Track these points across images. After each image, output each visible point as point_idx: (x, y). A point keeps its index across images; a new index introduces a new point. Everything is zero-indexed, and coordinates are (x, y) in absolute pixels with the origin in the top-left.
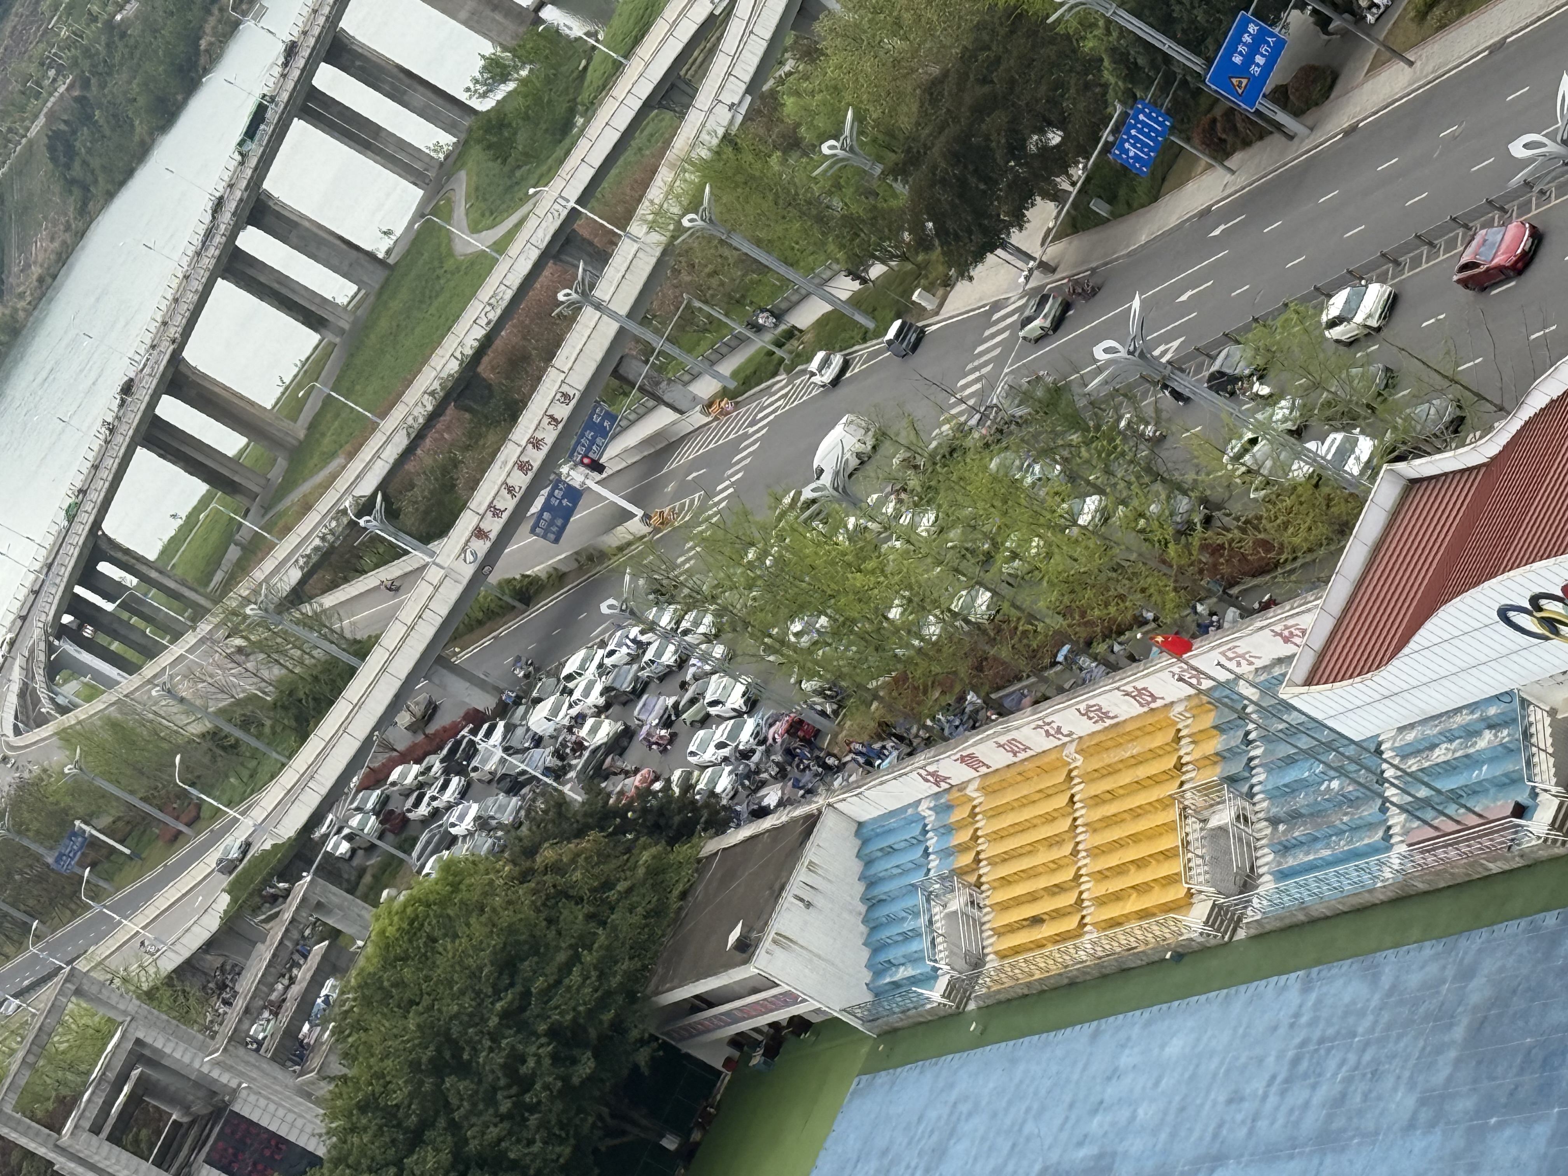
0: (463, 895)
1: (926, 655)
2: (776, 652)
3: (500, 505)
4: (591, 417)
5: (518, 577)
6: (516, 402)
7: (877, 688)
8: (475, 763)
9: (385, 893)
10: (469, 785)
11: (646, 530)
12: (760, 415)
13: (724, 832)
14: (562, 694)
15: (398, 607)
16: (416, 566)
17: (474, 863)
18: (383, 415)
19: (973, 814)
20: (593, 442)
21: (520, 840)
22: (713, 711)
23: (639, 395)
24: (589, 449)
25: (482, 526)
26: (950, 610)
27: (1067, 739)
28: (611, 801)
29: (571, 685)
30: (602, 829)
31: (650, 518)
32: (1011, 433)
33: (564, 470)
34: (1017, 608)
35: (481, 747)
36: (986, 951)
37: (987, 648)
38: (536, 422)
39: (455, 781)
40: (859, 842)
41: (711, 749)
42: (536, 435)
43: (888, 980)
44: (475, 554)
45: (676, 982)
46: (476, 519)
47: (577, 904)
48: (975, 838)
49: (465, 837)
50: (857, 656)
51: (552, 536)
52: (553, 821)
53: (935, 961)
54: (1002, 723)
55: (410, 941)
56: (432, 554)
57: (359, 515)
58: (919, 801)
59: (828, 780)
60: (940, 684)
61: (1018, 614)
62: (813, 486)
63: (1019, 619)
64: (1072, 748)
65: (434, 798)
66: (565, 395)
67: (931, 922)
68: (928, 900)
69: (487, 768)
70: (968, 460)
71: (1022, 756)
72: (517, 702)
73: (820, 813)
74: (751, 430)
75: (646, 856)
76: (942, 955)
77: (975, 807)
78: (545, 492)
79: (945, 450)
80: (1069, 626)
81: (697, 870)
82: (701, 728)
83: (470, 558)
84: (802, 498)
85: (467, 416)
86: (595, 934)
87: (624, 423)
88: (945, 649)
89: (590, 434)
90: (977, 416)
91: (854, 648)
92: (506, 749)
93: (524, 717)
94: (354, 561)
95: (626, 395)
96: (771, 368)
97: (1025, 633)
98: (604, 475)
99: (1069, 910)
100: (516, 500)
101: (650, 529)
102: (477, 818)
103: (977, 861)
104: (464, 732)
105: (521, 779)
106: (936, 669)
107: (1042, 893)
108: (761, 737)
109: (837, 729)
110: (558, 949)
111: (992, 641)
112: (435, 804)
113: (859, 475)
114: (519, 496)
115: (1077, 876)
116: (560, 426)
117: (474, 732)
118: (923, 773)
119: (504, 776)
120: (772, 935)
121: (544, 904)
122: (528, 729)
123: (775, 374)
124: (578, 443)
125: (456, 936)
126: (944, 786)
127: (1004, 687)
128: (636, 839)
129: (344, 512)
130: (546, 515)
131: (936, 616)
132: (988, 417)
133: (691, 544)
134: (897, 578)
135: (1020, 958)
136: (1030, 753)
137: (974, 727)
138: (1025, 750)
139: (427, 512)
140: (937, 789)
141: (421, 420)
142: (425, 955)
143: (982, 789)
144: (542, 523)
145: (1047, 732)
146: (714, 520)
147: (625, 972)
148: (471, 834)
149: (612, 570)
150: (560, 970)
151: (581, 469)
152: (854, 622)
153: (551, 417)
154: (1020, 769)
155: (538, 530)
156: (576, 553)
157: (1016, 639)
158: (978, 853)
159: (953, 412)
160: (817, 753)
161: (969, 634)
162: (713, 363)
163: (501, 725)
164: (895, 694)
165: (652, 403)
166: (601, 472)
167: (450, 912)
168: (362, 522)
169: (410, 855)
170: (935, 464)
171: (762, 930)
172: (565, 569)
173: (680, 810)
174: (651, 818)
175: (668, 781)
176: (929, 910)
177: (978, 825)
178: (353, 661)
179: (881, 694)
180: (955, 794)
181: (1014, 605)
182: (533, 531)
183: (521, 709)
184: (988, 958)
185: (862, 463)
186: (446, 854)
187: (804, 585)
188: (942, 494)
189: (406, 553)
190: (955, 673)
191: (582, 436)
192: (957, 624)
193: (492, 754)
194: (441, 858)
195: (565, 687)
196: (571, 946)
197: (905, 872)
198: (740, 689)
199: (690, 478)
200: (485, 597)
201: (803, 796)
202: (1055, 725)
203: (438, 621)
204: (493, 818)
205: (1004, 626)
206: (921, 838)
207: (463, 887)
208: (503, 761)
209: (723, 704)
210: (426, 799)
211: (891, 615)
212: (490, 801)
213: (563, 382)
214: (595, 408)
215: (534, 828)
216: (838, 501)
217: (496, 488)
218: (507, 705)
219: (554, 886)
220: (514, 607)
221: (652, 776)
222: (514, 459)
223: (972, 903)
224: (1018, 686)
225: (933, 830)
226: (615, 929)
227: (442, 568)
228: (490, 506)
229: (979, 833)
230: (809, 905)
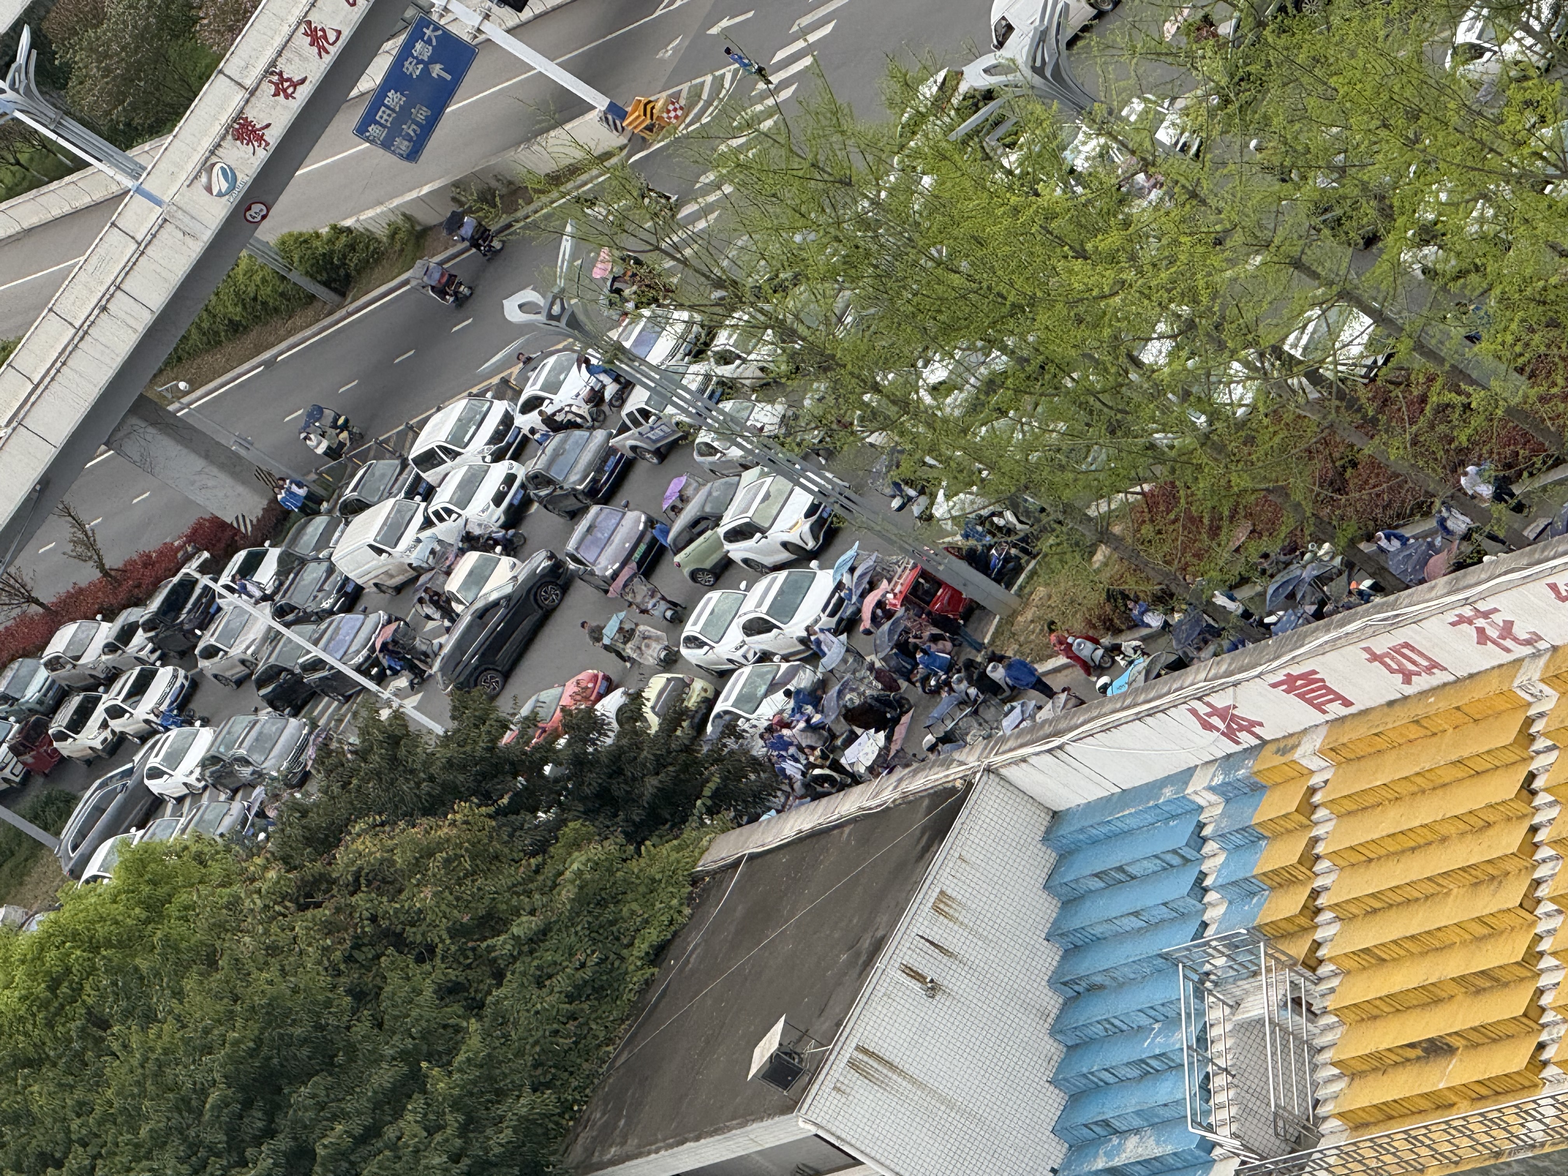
0: (173, 927)
1: (1221, 449)
2: (887, 425)
3: (291, 71)
5: (324, 231)
7: (1108, 518)
8: (208, 639)
10: (194, 685)
11: (612, 140)
13: (754, 819)
14: (410, 495)
15: (55, 283)
16: (100, 195)
17: (200, 860)
19: (1308, 807)
21: (304, 812)
22: (738, 551)
25: (251, 114)
26: (1277, 351)
27: (1528, 650)
28: (508, 737)
29: (430, 476)
30: (487, 798)
31: (623, 115)
33: (438, 0)
34: (1431, 355)
35: (228, 602)
36: (1322, 1111)
37: (1355, 439)
39: (164, 675)
41: (735, 634)
43: (1100, 1164)
44: (230, 175)
45: (633, 1142)
46: (239, 96)
47: (420, 960)
48: (1310, 859)
49: (180, 800)
50: (1066, 445)
51: (404, 146)
52: (378, 774)
53: (1210, 1128)
54: (1380, 609)
55: (50, 1025)
56: (136, 172)
58: (1190, 772)
59: (989, 714)
60: (1249, 516)
61: (1432, 367)
62: (989, 60)
63: (1431, 379)
64: (1533, 672)
65: (115, 712)
67: (1202, 1040)
68: (1199, 993)
69: (236, 652)
70: (1336, 21)
71: (1422, 683)
72: (309, 510)
73: (969, 786)
75: (577, 863)
76: (1223, 1115)
77: (1312, 791)
78: (392, 46)
80: (1542, 399)
81: (690, 899)
82: (712, 587)
83: (220, 184)
84: (963, 88)
86: (457, 1029)
88: (1263, 437)
91: (1062, 426)
92: (281, 611)
93: (324, 540)
97: (1443, 409)
98: (527, 14)
99: (1512, 1029)
100: (328, 60)
101: (623, 140)
102: (210, 761)
103: (1312, 910)
104: (190, 569)
105: (310, 678)
106: (1240, 481)
107: (1454, 989)
108: (847, 611)
109: (1015, 602)
110: (376, 1060)
111: (1369, 427)
112: (117, 725)
113: (1092, 39)
114: (334, 51)
115: (1533, 956)
117: (213, 568)
118: (1203, 709)
119: (272, 673)
120: (849, 1052)
121: (349, 959)
122: (331, 570)
125: (149, 1018)
126: (1247, 740)
128: (560, 823)
130: (393, 98)
131: (1247, 364)
133: (711, 176)
134: (1164, 275)
135: (1396, 1128)
136: (1438, 678)
137: (1319, 615)
138: (1429, 670)
139: (128, 80)
140: (1233, 748)
142: (79, 1056)
143: (1331, 751)
144: (382, 115)
145: (1481, 631)
146: (767, 124)
147: (521, 1119)
148: (193, 795)
149: (535, 225)
150: (377, 1106)
152: (1065, 369)
154: (1419, 710)
155: (373, 129)
156: (456, 184)
157: (1423, 422)
158: (1315, 894)
160: (969, 653)
161: (1319, 404)
163: (273, 555)
164: (1147, 530)
166: (519, 8)
167: (143, 964)
169: (58, 834)
170: (1261, 24)
171: (829, 1037)
172: (428, 217)
173: (660, 765)
174: (593, 780)
175: (636, 698)
176: (1200, 1014)
177: (1319, 831)
179: (1117, 529)
180: (1269, 759)
181: (1420, 347)
182: (361, 131)
183: (319, 523)
184: (1325, 1128)
186: (136, 835)
187: (956, 280)
188: (1274, 91)
189: (81, 165)
190: (1284, 492)
192: (1294, 382)
194: (127, 843)
195: (418, 479)
196: (403, 1055)
197: (1153, 927)
198: (802, 500)
199: (714, 31)
200: (250, 273)
201: (932, 748)
202: (1498, 618)
203: (144, 320)
204: (246, 762)
205: (1397, 392)
206: (1190, 853)
207: (172, 909)
208: (272, 637)
209: (763, 531)
210: (99, 714)
211: (1147, 358)
212: (240, 723)
215: (336, 789)
216: (1043, 98)
217: (286, 30)
218: (286, 514)
219: (374, 919)
220: (312, 298)
221: (600, 686)
223: (1297, 1002)
224: (1420, 527)
225: (1221, 836)
226: (502, 1020)
227: (158, 202)
228: (268, 72)
229: (1320, 849)
230: (933, 988)
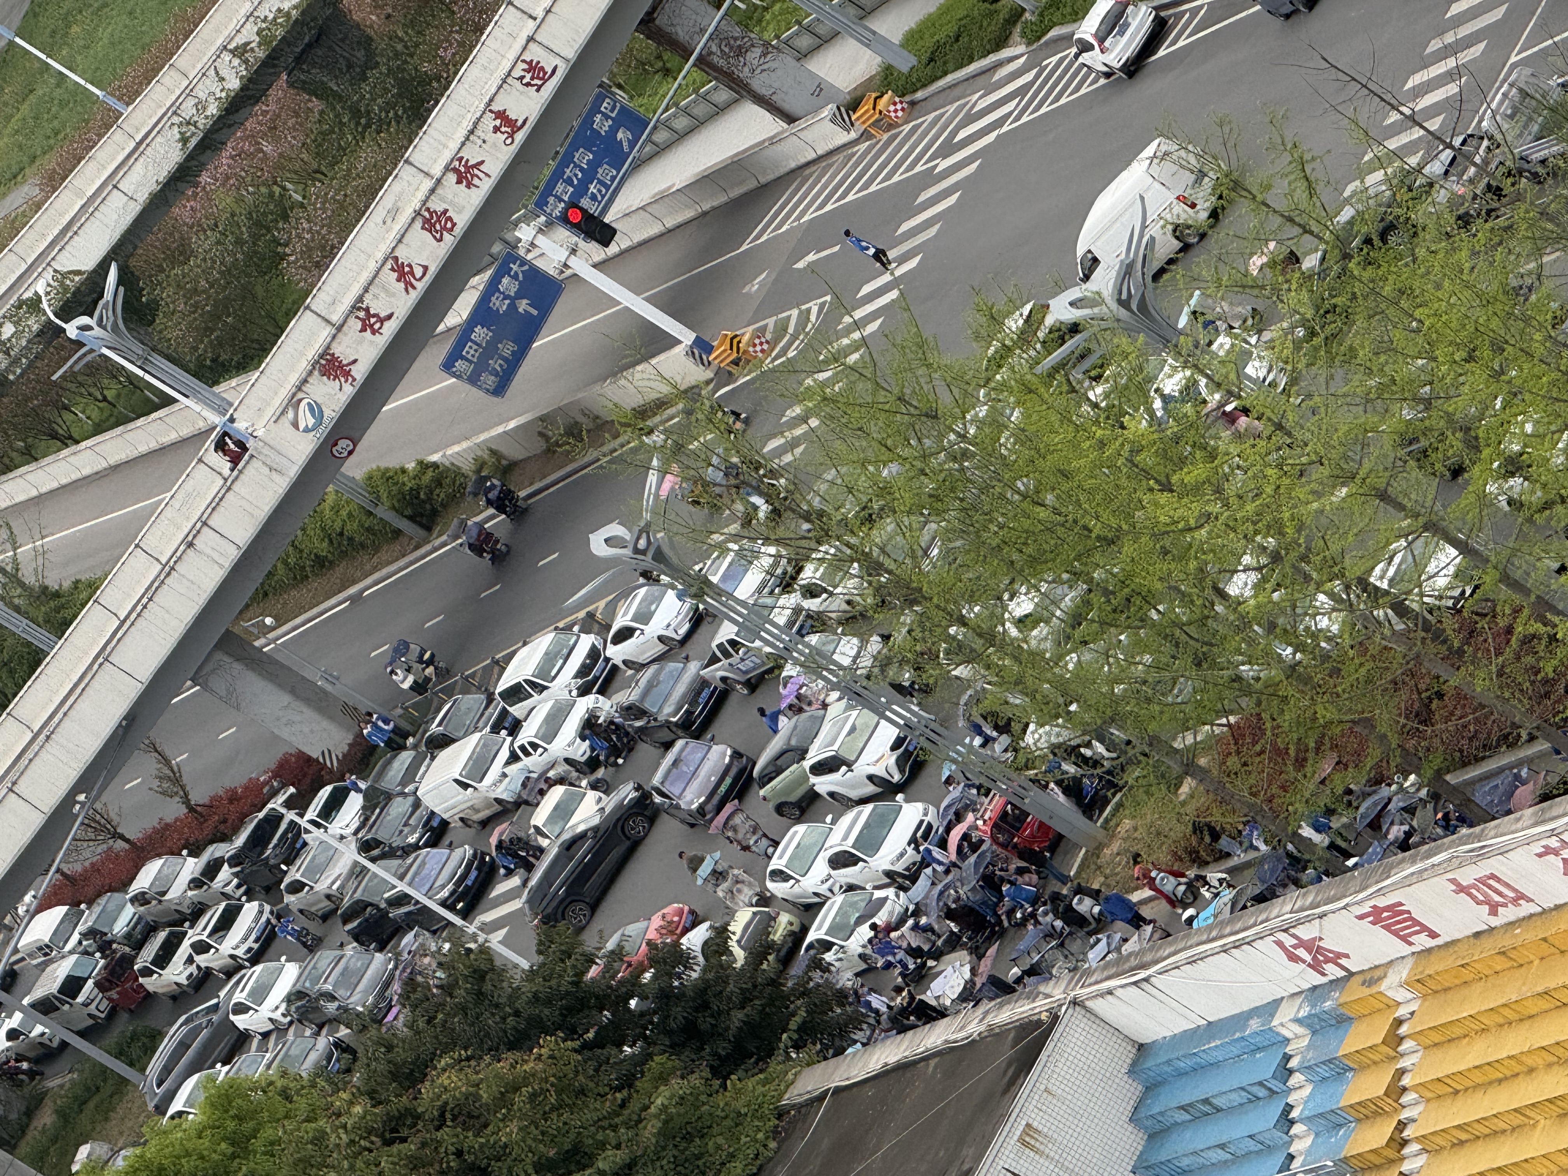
1: (1306, 680)
2: (973, 658)
3: (378, 307)
4: (588, 121)
5: (411, 466)
6: (425, 80)
7: (1194, 750)
8: (294, 874)
9: (84, 1151)
11: (695, 374)
12: (962, 135)
13: (840, 1052)
14: (496, 729)
15: (142, 519)
16: (186, 431)
17: (286, 1095)
18: (130, 95)
19: (1394, 1039)
20: (590, 175)
21: (390, 1048)
22: (823, 784)
23: (697, 75)
24: (581, 190)
25: (337, 350)
26: (1363, 583)
28: (593, 972)
29: (516, 710)
30: (572, 1032)
31: (709, 349)
32: (1519, 197)
33: (525, 233)
34: (1516, 585)
35: (314, 836)
37: (1441, 670)
38: (467, 125)
39: (250, 910)
40: (1134, 1090)
41: (821, 867)
42: (465, 154)
44: (316, 410)
46: (326, 332)
48: (1396, 1091)
49: (266, 1035)
50: (1152, 678)
51: (490, 380)
52: (464, 1009)
54: (1466, 840)
56: (223, 406)
57: (67, 312)
58: (1276, 1003)
59: (1075, 946)
60: (1334, 747)
61: (1517, 598)
62: (1075, 293)
63: (1517, 611)
65: (201, 948)
66: (534, 68)
69: (322, 886)
70: (1421, 252)
71: (1508, 914)
72: (396, 744)
73: (1055, 1018)
74: (944, 164)
75: (663, 1097)
77: (1399, 1022)
78: (479, 282)
79: (1372, 229)
81: (775, 1133)
82: (799, 820)
83: (306, 419)
84: (1049, 321)
85: (316, 104)
87: (661, 136)
88: (1348, 668)
89: (583, 157)
90: (1447, 155)
91: (1147, 658)
92: (366, 847)
93: (409, 776)
94: (49, 413)
95: (668, 73)
96: (993, 28)
97: (1529, 639)
98: (613, 249)
100: (414, 296)
102: (296, 996)
103: (1399, 1142)
104: (276, 804)
105: (396, 913)
106: (1326, 713)
109: (1101, 835)
111: (1454, 658)
112: (202, 960)
113: (1178, 271)
114: (421, 286)
116: (520, 137)
117: (299, 803)
118: (1289, 941)
119: (359, 908)
122: (417, 804)
123: (1001, 42)
124: (557, 175)
126: (1333, 972)
127: (1478, 760)
128: (647, 1057)
129: (34, 304)
130: (480, 333)
131: (1331, 595)
132: (1469, 158)
133: (798, 410)
134: (1250, 508)
138: (1515, 901)
139: (216, 315)
140: (1319, 980)
141: (213, 109)
143: (1417, 982)
144: (469, 350)
146: (854, 358)
148: (278, 1030)
149: (620, 460)
151: (563, 234)
152: (1149, 599)
153: (501, 115)
154: (1506, 942)
155: (460, 365)
156: (542, 419)
157: (1509, 653)
158: (1401, 1126)
159: (1393, 144)
160: (1055, 886)
161: (1405, 635)
162: (866, 13)
164: (1233, 762)
165: (723, 95)
166: (605, 243)
168: (71, 330)
169: (143, 1070)
170: (1347, 257)
172: (515, 452)
173: (746, 1000)
174: (679, 1013)
175: (721, 933)
177: (1405, 1063)
178: (37, 636)
179: (1202, 762)
180: (1355, 991)
181: (1506, 578)
182: (448, 366)
183: (406, 757)
185: (1186, 248)
186: (222, 1070)
187: (1042, 514)
188: (1360, 323)
189: (169, 401)
190: (1369, 723)
191: (567, 160)
192: (1379, 613)
193: (332, 856)
194: (212, 1079)
195: (504, 713)
197: (1239, 1159)
198: (888, 733)
199: (800, 265)
200: (336, 508)
203: (231, 555)
204: (332, 998)
205: (1483, 623)
206: (1275, 1085)
207: (257, 1144)
208: (356, 872)
209: (849, 765)
210: (184, 950)
211: (1233, 590)
212: (325, 958)
213: (531, 39)
214: (600, 99)
215: (421, 1024)
216: (1130, 331)
217: (372, 266)
218: (373, 749)
219: (459, 1154)
220: (398, 533)
221: (686, 920)
222: (416, 204)
224: (1506, 758)
228: (355, 308)
229: (1406, 1081)
